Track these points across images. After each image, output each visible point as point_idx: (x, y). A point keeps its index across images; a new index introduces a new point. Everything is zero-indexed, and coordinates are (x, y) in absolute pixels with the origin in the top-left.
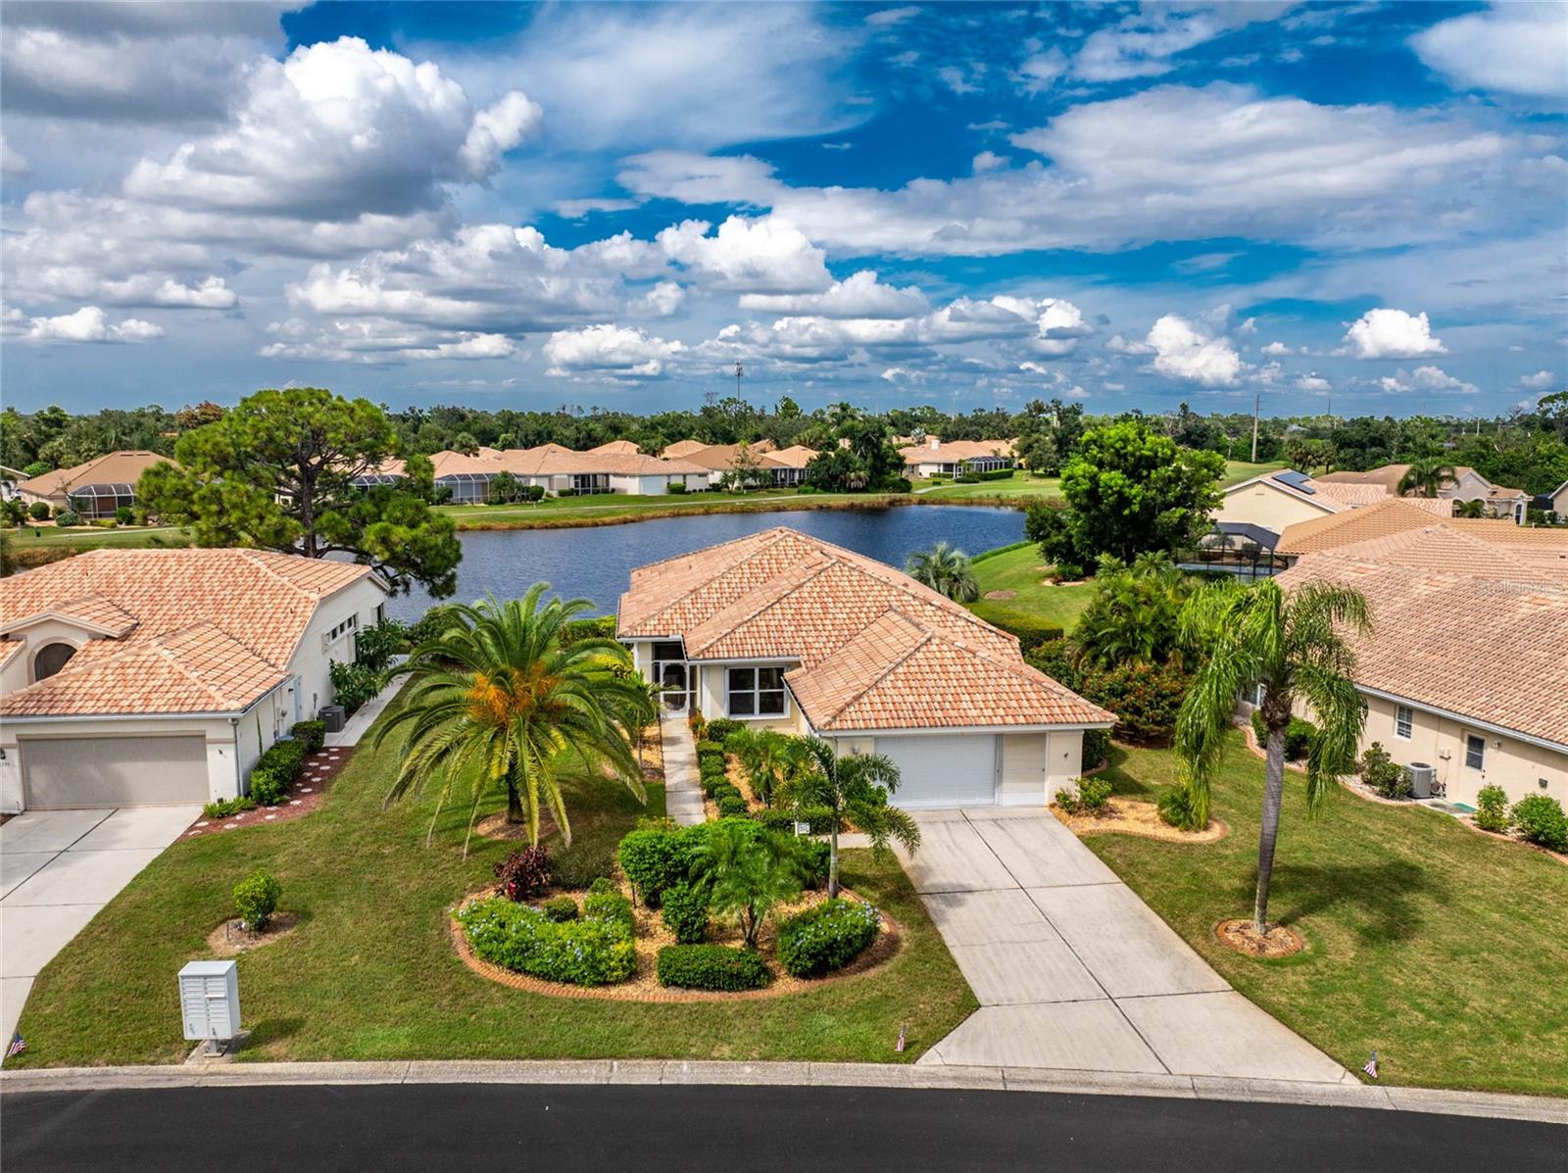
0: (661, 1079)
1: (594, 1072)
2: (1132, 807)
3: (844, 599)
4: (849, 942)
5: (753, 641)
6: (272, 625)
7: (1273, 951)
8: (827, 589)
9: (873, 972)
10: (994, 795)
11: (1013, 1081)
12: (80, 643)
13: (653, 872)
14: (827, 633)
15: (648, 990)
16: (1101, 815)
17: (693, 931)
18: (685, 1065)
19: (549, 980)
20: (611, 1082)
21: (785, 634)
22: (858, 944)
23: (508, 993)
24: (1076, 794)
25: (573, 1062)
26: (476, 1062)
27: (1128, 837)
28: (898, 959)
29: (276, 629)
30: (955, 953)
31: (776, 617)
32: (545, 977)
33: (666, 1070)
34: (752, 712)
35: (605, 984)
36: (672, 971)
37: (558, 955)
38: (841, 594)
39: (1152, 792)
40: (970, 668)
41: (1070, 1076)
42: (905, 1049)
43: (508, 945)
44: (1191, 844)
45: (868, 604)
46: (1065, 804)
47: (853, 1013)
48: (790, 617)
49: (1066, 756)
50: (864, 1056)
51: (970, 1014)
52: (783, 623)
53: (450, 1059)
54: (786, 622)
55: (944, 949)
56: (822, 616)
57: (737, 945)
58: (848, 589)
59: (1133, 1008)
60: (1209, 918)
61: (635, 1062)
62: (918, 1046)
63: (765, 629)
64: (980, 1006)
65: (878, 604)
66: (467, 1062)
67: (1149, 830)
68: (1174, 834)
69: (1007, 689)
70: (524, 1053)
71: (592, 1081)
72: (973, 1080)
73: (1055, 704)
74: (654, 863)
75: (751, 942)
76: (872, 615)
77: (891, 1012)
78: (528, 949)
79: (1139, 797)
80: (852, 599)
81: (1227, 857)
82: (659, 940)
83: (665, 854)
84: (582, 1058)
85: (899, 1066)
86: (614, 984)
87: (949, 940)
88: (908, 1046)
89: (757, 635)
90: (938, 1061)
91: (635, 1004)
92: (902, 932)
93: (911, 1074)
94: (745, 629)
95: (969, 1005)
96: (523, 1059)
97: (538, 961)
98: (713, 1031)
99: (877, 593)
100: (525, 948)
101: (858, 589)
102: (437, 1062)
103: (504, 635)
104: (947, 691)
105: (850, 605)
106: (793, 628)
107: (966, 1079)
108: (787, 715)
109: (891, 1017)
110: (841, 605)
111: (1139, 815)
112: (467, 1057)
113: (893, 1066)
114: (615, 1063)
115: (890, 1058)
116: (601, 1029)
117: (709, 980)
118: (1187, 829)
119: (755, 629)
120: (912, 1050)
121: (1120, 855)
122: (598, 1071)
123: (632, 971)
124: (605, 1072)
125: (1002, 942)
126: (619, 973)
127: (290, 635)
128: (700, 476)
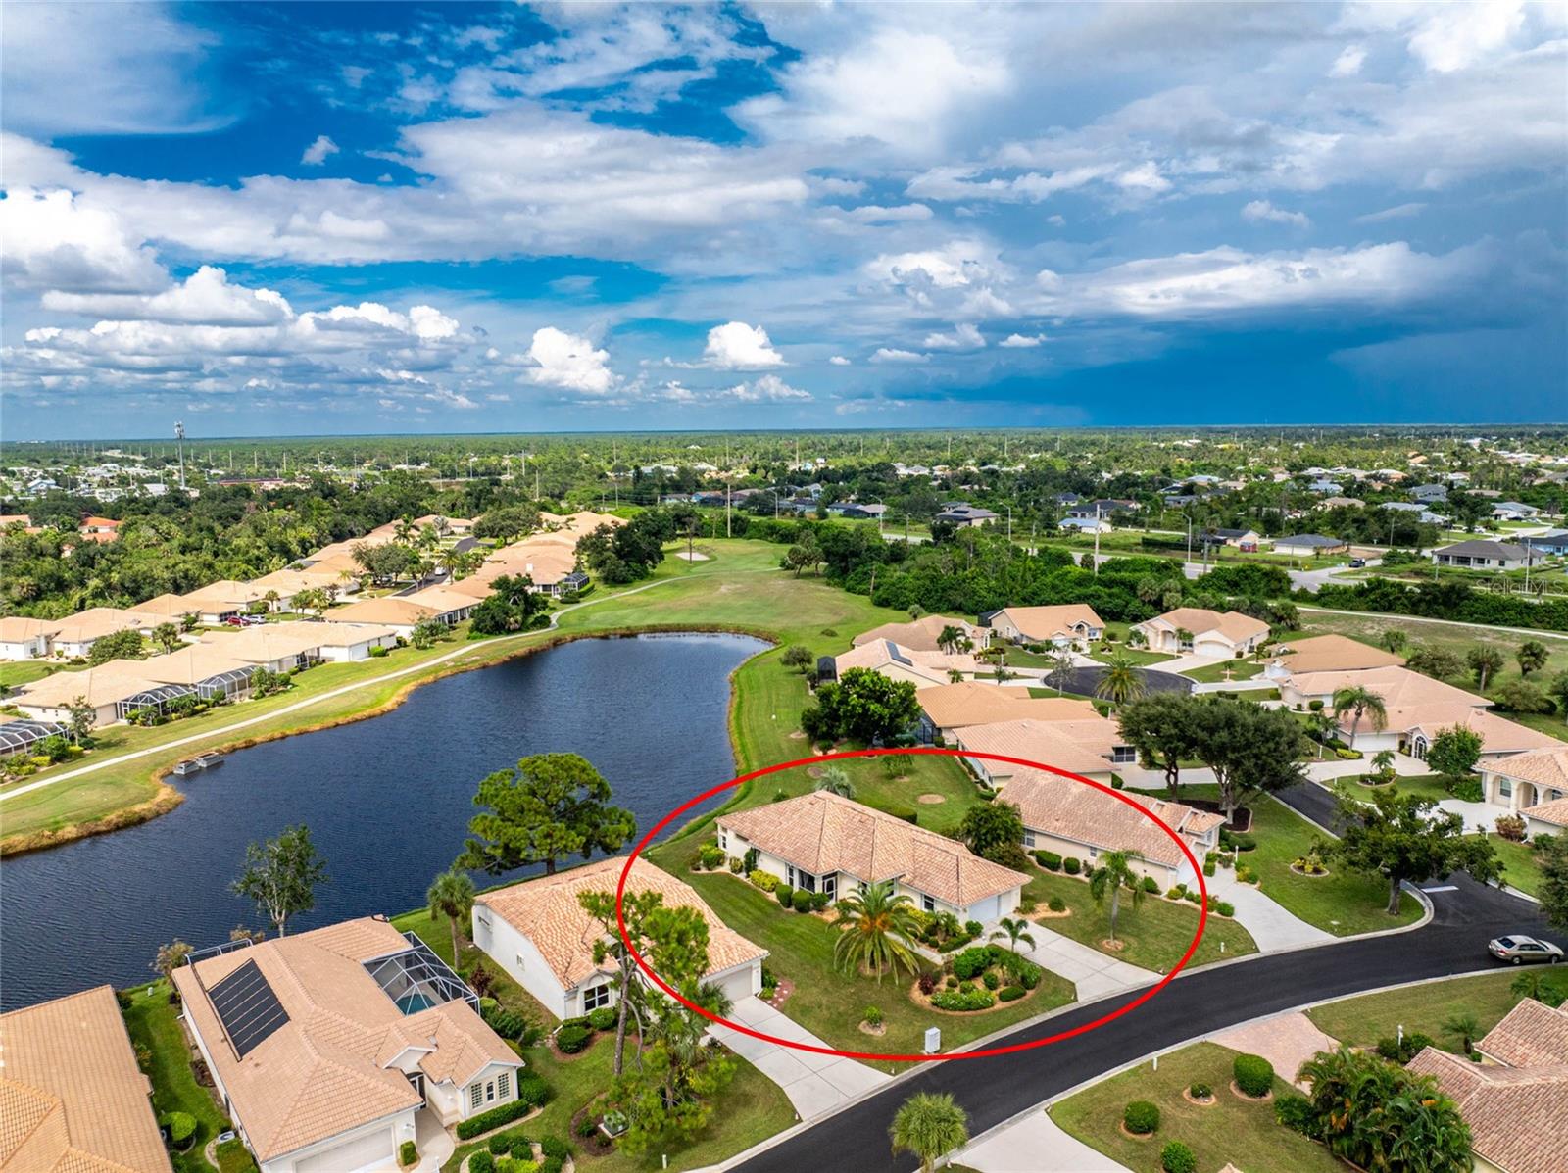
5: (885, 869)
7: (1119, 948)
9: (1042, 984)
11: (1098, 999)
15: (999, 1006)
16: (1033, 913)
17: (992, 985)
18: (1035, 1018)
20: (1026, 1027)
24: (1021, 907)
27: (1049, 919)
30: (1052, 971)
33: (1033, 1020)
40: (981, 868)
41: (1110, 993)
44: (1067, 917)
51: (1075, 986)
53: (988, 1035)
55: (1049, 971)
59: (1105, 973)
60: (1096, 941)
63: (882, 861)
64: (1075, 983)
67: (1051, 913)
69: (997, 874)
73: (1014, 877)
81: (1079, 918)
84: (1013, 1024)
85: (1073, 1004)
89: (883, 865)
90: (1081, 999)
93: (1077, 1005)
94: (877, 863)
95: (1072, 983)
98: (1029, 1008)
104: (982, 880)
107: (1090, 1001)
109: (1062, 992)
111: (1042, 909)
114: (1021, 1023)
116: (1006, 1017)
117: (1013, 997)
118: (1060, 911)
119: (880, 863)
120: (1074, 999)
121: (1053, 926)
123: (991, 1001)
125: (1058, 965)
128: (390, 636)
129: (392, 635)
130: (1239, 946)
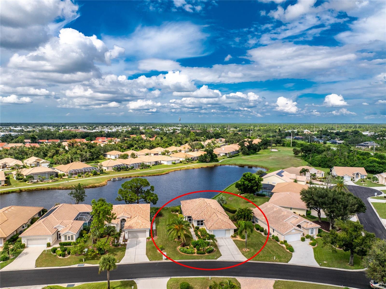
0: (198, 261)
1: (193, 260)
2: (238, 237)
7: (246, 251)
9: (213, 253)
10: (225, 235)
11: (224, 261)
12: (126, 219)
14: (208, 216)
15: (196, 254)
16: (235, 238)
17: (198, 250)
18: (200, 260)
20: (195, 261)
21: (203, 217)
22: (212, 251)
23: (185, 255)
24: (233, 235)
27: (237, 240)
28: (215, 252)
30: (220, 251)
31: (202, 214)
32: (188, 254)
34: (199, 225)
35: (192, 254)
36: (198, 253)
40: (223, 222)
41: (228, 260)
43: (184, 251)
46: (232, 237)
47: (212, 256)
49: (232, 232)
50: (213, 259)
53: (182, 260)
55: (219, 251)
56: (207, 214)
57: (202, 251)
58: (210, 210)
59: (234, 256)
60: (242, 248)
67: (240, 239)
68: (242, 240)
69: (226, 225)
72: (221, 260)
73: (232, 226)
75: (203, 251)
81: (246, 242)
82: (196, 251)
83: (195, 243)
87: (220, 250)
90: (218, 259)
92: (216, 250)
95: (221, 255)
98: (202, 258)
99: (213, 210)
100: (186, 251)
104: (220, 225)
106: (204, 215)
108: (203, 225)
109: (215, 256)
112: (184, 259)
115: (215, 259)
117: (201, 254)
119: (200, 216)
121: (236, 242)
123: (194, 253)
128: (178, 160)
129: (179, 160)
130: (282, 260)
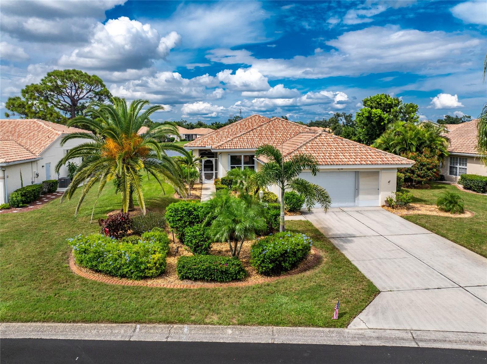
0: (167, 338)
1: (122, 331)
2: (422, 206)
3: (280, 130)
4: (294, 253)
5: (241, 143)
6: (39, 141)
8: (272, 127)
10: (355, 201)
11: (421, 341)
13: (183, 222)
14: (273, 141)
15: (171, 282)
16: (409, 209)
18: (186, 328)
19: (113, 276)
20: (132, 340)
21: (255, 141)
22: (299, 255)
25: (110, 325)
26: (45, 324)
27: (426, 216)
29: (40, 143)
30: (355, 263)
31: (251, 135)
32: (110, 274)
33: (172, 331)
35: (145, 278)
36: (185, 270)
37: (116, 260)
38: (279, 129)
39: (428, 201)
40: (341, 144)
41: (462, 337)
42: (339, 317)
43: (91, 255)
44: (460, 218)
45: (290, 132)
48: (257, 136)
49: (389, 182)
50: (311, 323)
51: (375, 296)
52: (254, 137)
53: (29, 321)
54: (255, 137)
55: (348, 261)
56: (271, 135)
58: (282, 127)
61: (151, 325)
62: (348, 316)
63: (246, 139)
64: (379, 292)
65: (294, 132)
66: (39, 324)
67: (435, 213)
68: (448, 215)
69: (360, 152)
70: (78, 318)
71: (119, 338)
72: (393, 339)
73: (383, 157)
74: (183, 217)
76: (292, 135)
77: (325, 294)
78: (100, 257)
79: (423, 203)
80: (284, 130)
81: (482, 223)
83: (189, 211)
84: (116, 322)
85: (336, 329)
86: (151, 277)
87: (350, 258)
88: (341, 315)
89: (242, 141)
90: (363, 326)
91: (160, 289)
92: (322, 254)
93: (346, 335)
94: (238, 139)
95: (373, 291)
96: (78, 322)
97: (105, 264)
98: (208, 305)
99: (294, 128)
101: (286, 127)
102: (19, 324)
103: (117, 115)
104: (331, 152)
105: (283, 132)
106: (258, 139)
107: (386, 339)
109: (325, 297)
110: (279, 132)
111: (427, 209)
112: (39, 321)
113: (332, 329)
114: (138, 326)
115: (329, 324)
116: (134, 304)
117: (208, 275)
118: (454, 213)
119: (242, 139)
120: (344, 318)
121: (426, 222)
122: (125, 332)
123: (162, 270)
124: (130, 332)
125: (380, 259)
126: (154, 271)
127: (45, 144)
